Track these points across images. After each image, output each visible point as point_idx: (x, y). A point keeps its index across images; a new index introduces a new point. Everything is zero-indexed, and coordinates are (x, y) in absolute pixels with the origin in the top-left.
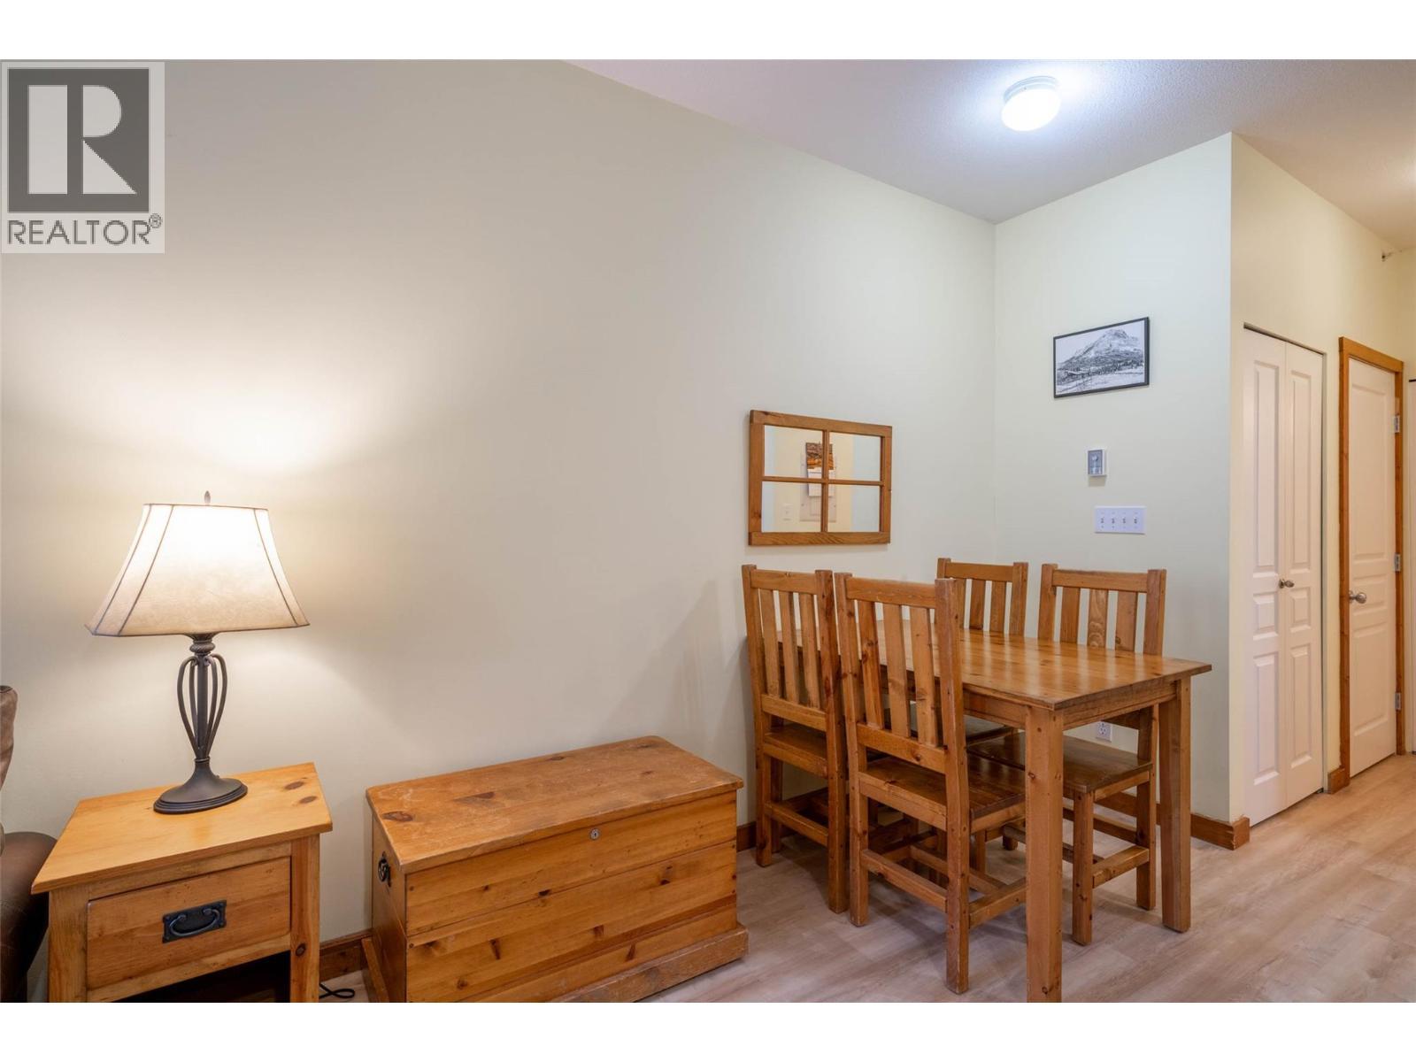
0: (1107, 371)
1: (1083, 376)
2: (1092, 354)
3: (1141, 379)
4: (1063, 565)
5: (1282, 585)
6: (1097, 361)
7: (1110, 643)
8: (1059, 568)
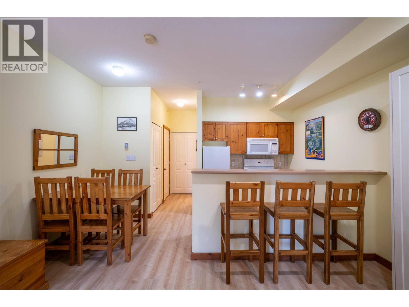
0: (129, 127)
1: (124, 127)
2: (125, 123)
3: (135, 130)
4: (123, 169)
5: (157, 168)
6: (126, 124)
7: (133, 184)
8: (122, 169)
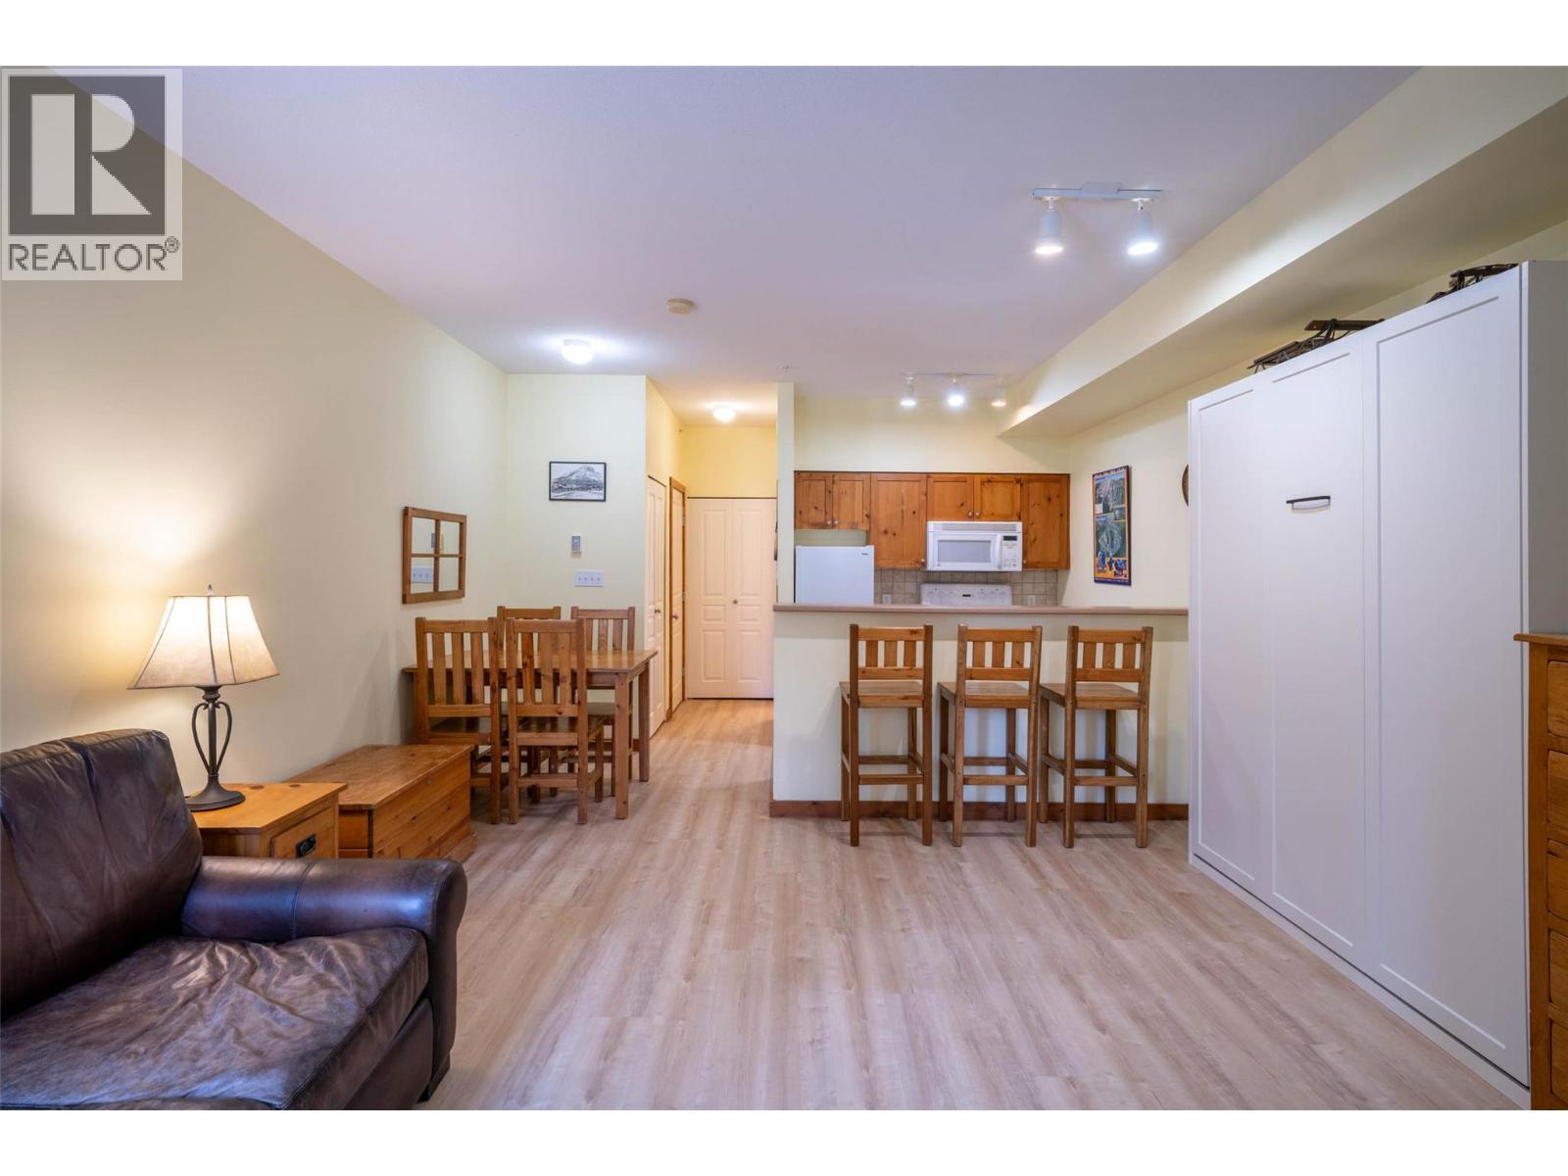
0: (583, 489)
1: (568, 489)
2: (574, 478)
3: (602, 497)
6: (577, 482)
7: (610, 647)
